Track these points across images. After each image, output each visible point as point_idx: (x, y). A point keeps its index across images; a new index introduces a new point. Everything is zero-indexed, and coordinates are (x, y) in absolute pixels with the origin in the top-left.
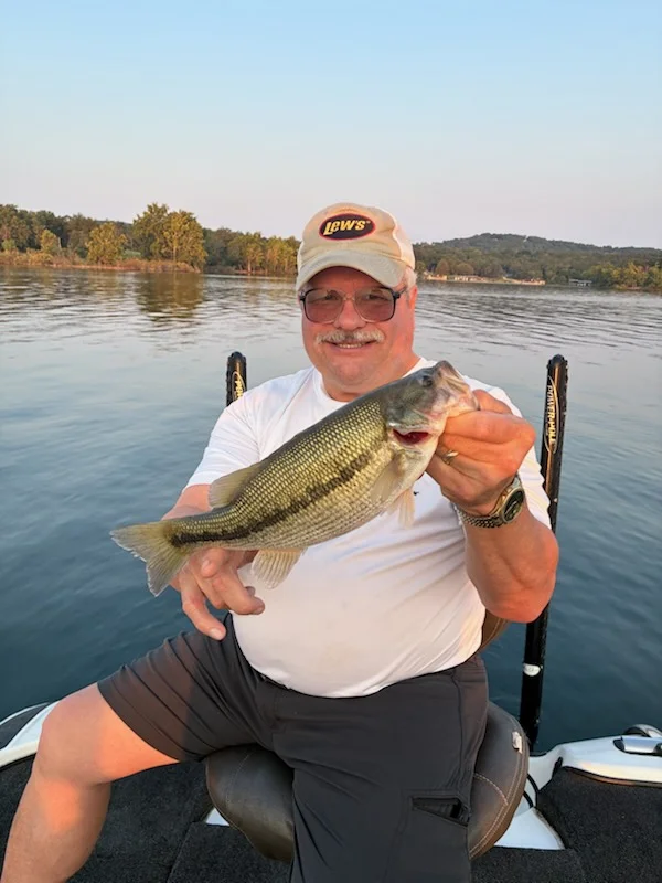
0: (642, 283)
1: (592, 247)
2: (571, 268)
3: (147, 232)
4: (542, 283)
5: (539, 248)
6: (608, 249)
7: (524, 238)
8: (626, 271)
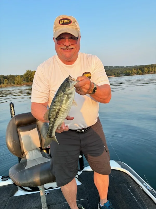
0: (136, 73)
1: (124, 67)
2: (120, 72)
3: (27, 76)
4: (114, 76)
5: (112, 68)
6: (127, 67)
7: (108, 67)
8: (133, 71)
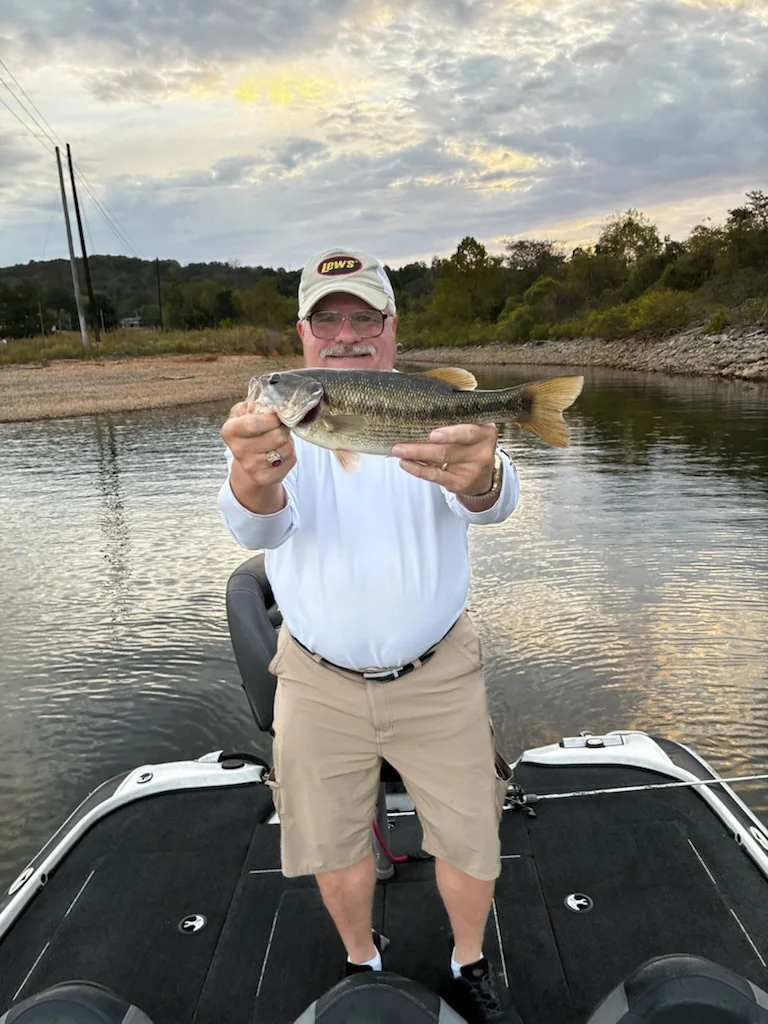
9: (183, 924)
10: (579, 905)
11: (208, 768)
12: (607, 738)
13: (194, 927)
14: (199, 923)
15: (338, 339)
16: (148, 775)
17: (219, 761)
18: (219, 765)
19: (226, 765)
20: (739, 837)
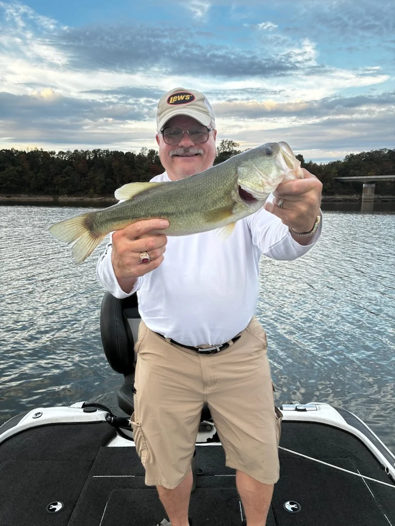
9: (49, 507)
10: (292, 508)
11: (75, 411)
12: (308, 406)
13: (55, 509)
14: (59, 507)
15: (180, 145)
16: (39, 413)
17: (82, 407)
18: (82, 410)
19: (86, 410)
20: (387, 469)
